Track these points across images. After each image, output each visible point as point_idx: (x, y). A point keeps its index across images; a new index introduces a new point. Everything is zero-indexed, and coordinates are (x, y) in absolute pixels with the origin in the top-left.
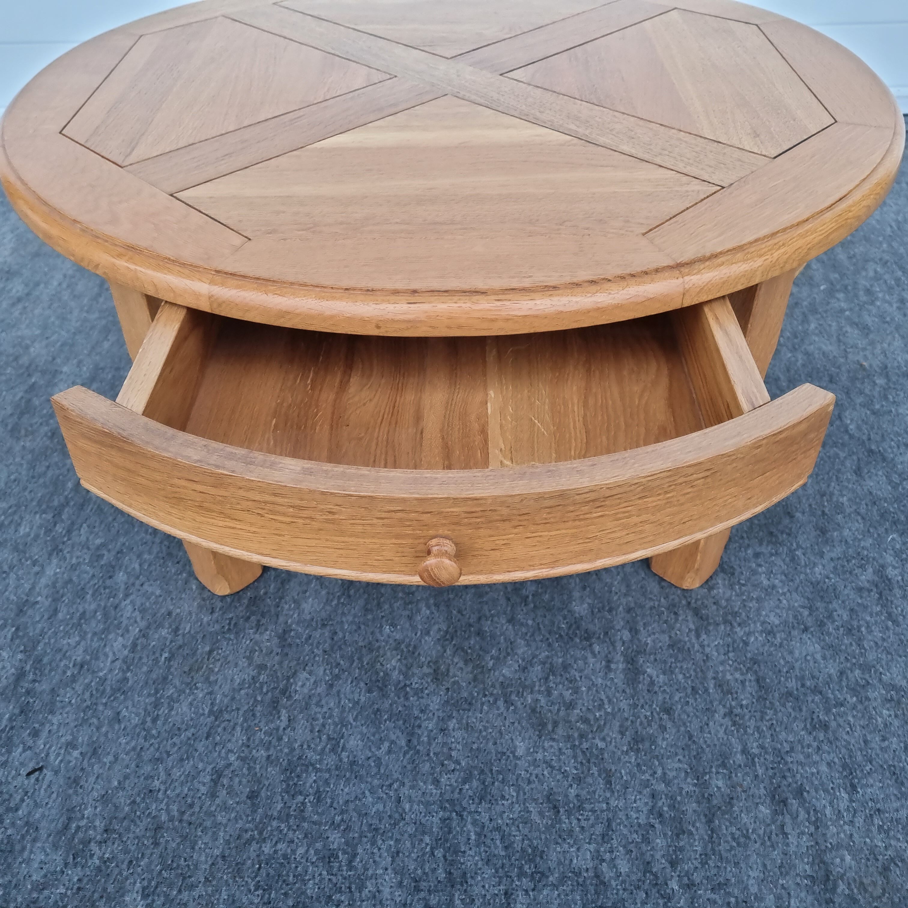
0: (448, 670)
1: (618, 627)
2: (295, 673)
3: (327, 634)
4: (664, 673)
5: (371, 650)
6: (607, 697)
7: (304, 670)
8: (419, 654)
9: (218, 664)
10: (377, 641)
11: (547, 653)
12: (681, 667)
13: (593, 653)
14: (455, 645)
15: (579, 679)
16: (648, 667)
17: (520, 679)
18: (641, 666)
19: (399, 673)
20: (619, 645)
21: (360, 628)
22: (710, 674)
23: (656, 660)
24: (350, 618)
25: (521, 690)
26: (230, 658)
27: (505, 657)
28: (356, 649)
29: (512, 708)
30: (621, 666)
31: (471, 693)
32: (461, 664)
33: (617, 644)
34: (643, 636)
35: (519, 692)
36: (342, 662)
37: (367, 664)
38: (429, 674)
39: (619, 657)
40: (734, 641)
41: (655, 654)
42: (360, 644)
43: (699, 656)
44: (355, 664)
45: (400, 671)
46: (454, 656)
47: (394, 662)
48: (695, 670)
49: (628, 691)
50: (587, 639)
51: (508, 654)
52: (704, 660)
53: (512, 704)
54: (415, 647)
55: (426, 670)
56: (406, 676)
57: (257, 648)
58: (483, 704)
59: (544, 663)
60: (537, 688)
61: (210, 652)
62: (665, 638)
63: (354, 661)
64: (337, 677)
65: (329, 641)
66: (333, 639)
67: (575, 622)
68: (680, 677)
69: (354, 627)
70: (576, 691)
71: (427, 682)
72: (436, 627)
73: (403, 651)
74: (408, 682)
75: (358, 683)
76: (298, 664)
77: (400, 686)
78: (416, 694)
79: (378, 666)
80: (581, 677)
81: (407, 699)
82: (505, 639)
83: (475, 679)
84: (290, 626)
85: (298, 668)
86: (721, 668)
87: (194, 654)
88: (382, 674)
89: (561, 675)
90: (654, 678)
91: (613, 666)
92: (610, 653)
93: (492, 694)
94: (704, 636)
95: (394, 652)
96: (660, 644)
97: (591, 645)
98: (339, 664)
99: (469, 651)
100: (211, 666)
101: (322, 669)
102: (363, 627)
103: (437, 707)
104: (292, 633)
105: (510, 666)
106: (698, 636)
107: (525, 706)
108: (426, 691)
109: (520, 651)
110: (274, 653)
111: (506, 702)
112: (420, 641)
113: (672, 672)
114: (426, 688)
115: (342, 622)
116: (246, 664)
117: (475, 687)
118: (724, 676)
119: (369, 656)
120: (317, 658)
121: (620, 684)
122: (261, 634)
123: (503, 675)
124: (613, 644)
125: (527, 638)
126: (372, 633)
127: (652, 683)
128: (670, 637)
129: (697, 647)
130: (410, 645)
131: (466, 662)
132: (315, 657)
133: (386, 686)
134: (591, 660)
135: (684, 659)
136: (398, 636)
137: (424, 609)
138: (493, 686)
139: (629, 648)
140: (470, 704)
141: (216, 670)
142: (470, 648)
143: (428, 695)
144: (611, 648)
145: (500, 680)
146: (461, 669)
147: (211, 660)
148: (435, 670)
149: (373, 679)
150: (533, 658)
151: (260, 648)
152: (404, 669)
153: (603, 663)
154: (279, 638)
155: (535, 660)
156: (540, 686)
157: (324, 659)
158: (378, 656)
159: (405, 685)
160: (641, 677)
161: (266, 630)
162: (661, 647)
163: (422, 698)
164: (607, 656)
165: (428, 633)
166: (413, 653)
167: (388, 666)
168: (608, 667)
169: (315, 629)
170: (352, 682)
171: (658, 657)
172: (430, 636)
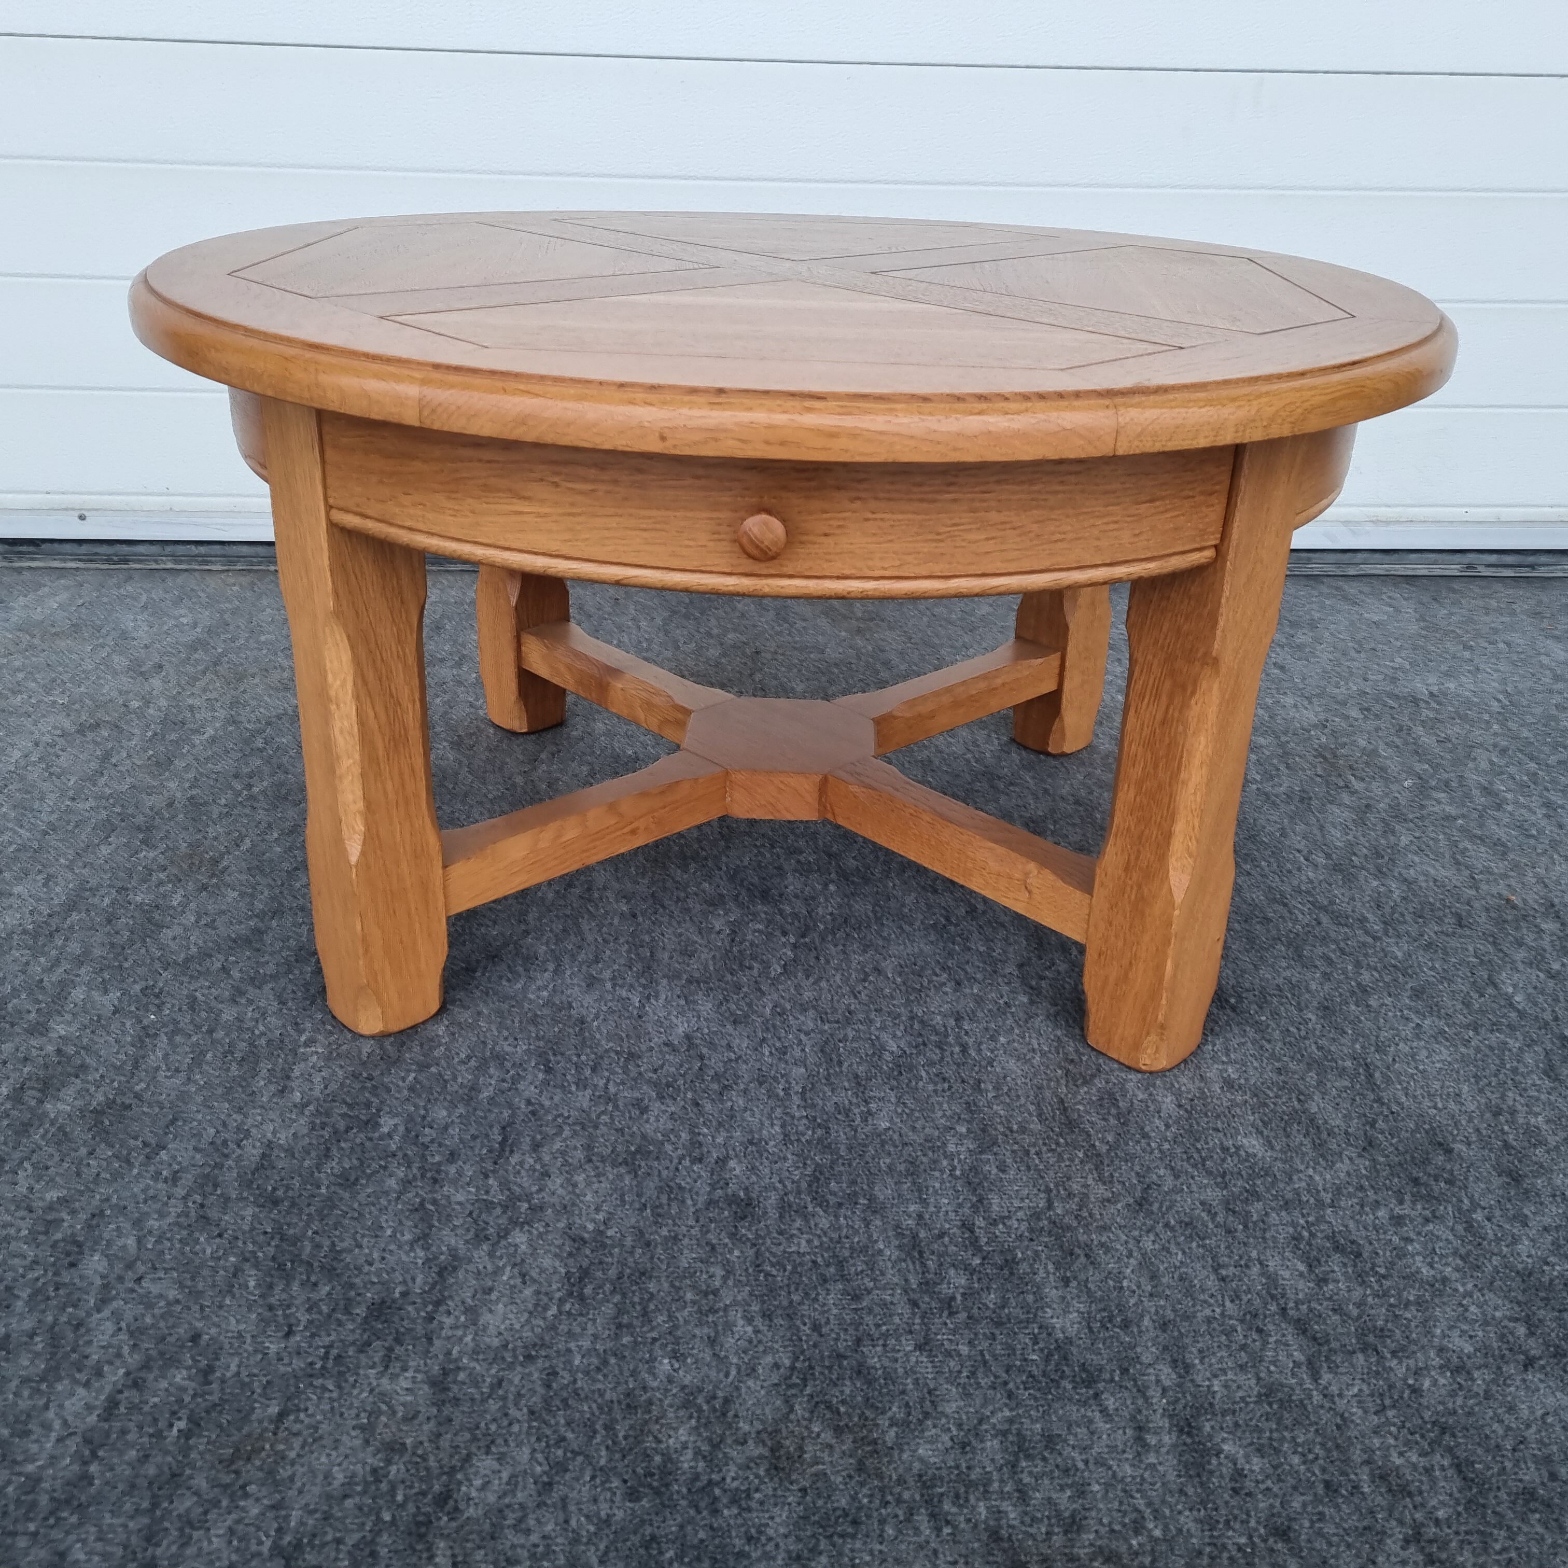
0: (801, 1449)
1: (1147, 1358)
2: (468, 1459)
3: (536, 1375)
4: (1260, 1451)
5: (631, 1408)
6: (1149, 1504)
7: (487, 1453)
8: (736, 1416)
9: (297, 1443)
10: (645, 1389)
11: (1007, 1413)
12: (1294, 1439)
13: (1104, 1411)
14: (811, 1396)
15: (1081, 1465)
16: (1224, 1440)
17: (958, 1467)
18: (1210, 1437)
19: (695, 1459)
20: (1154, 1393)
21: (605, 1362)
22: (1357, 1455)
23: (1237, 1425)
24: (586, 1343)
25: (962, 1490)
26: (325, 1428)
27: (920, 1422)
28: (600, 1408)
29: (947, 1530)
30: (1166, 1439)
31: (854, 1498)
32: (828, 1437)
33: (1150, 1393)
34: (1201, 1376)
35: (957, 1496)
36: (570, 1435)
37: (625, 1438)
38: (761, 1457)
39: (1159, 1421)
40: (1391, 1387)
41: (1234, 1412)
42: (608, 1396)
43: (1325, 1416)
44: (598, 1439)
45: (698, 1453)
46: (810, 1420)
47: (683, 1434)
48: (1323, 1445)
49: (1190, 1491)
50: (1090, 1382)
51: (927, 1415)
52: (1338, 1427)
53: (948, 1522)
54: (727, 1401)
55: (754, 1449)
56: (709, 1459)
57: (384, 1407)
58: (882, 1522)
59: (1004, 1433)
60: (996, 1485)
61: (282, 1415)
62: (1248, 1381)
63: (595, 1432)
64: (561, 1467)
65: (541, 1390)
66: (549, 1387)
67: (1058, 1348)
68: (1296, 1460)
69: (595, 1361)
70: (1081, 1491)
71: (757, 1476)
72: (769, 1359)
73: (700, 1410)
74: (715, 1477)
75: (608, 1481)
76: (475, 1439)
77: (699, 1484)
78: (734, 1501)
79: (649, 1443)
80: (1086, 1462)
81: (715, 1512)
82: (916, 1382)
83: (861, 1468)
84: (459, 1359)
85: (474, 1450)
86: (1377, 1442)
87: (246, 1418)
88: (658, 1459)
89: (1044, 1459)
90: (1241, 1462)
91: (1152, 1440)
92: (1139, 1411)
93: (899, 1501)
94: (1326, 1377)
95: (681, 1413)
96: (1240, 1393)
97: (1096, 1396)
98: (563, 1439)
99: (842, 1409)
100: (281, 1447)
101: (526, 1450)
102: (613, 1361)
103: (782, 1530)
104: (462, 1376)
105: (933, 1441)
106: (1316, 1377)
107: (976, 1526)
108: (757, 1496)
109: (950, 1408)
110: (421, 1418)
111: (933, 1516)
112: (738, 1389)
113: (1277, 1451)
114: (757, 1490)
115: (569, 1351)
116: (358, 1442)
117: (862, 1484)
118: (1386, 1457)
119: (628, 1422)
120: (515, 1428)
121: (1171, 1476)
122: (394, 1377)
123: (921, 1460)
124: (1142, 1391)
125: (962, 1381)
126: (634, 1373)
127: (1239, 1474)
128: (1259, 1379)
129: (1317, 1397)
130: (714, 1397)
131: (838, 1431)
132: (510, 1424)
133: (667, 1485)
134: (1102, 1425)
135: (1296, 1422)
136: (688, 1378)
137: (741, 1322)
138: (901, 1481)
139: (1177, 1400)
140: (855, 1522)
141: (292, 1454)
142: (843, 1402)
143: (762, 1503)
144: (1140, 1402)
145: (915, 1471)
146: (830, 1447)
147: (282, 1434)
148: (772, 1450)
149: (640, 1471)
150: (980, 1422)
151: (391, 1407)
152: (705, 1448)
153: (1129, 1432)
154: (433, 1383)
155: (985, 1427)
156: (1002, 1481)
157: (530, 1427)
158: (646, 1422)
159: (710, 1482)
160: (1214, 1461)
161: (405, 1369)
162: (1243, 1399)
163: (749, 1510)
164: (1133, 1418)
165: (752, 1371)
166: (724, 1414)
167: (671, 1441)
168: (1139, 1440)
169: (511, 1366)
170: (593, 1478)
171: (1241, 1418)
172: (757, 1378)
